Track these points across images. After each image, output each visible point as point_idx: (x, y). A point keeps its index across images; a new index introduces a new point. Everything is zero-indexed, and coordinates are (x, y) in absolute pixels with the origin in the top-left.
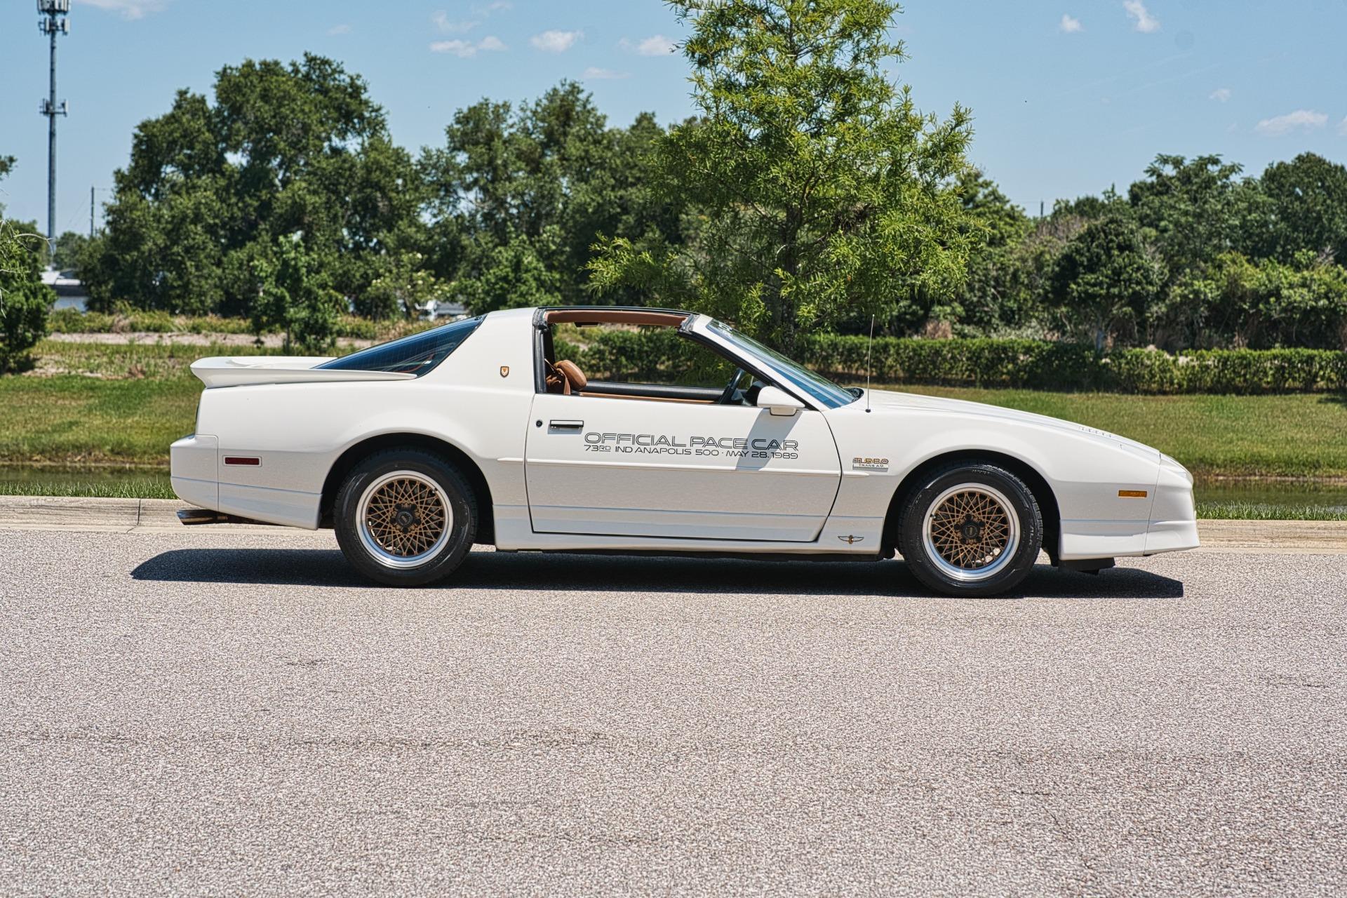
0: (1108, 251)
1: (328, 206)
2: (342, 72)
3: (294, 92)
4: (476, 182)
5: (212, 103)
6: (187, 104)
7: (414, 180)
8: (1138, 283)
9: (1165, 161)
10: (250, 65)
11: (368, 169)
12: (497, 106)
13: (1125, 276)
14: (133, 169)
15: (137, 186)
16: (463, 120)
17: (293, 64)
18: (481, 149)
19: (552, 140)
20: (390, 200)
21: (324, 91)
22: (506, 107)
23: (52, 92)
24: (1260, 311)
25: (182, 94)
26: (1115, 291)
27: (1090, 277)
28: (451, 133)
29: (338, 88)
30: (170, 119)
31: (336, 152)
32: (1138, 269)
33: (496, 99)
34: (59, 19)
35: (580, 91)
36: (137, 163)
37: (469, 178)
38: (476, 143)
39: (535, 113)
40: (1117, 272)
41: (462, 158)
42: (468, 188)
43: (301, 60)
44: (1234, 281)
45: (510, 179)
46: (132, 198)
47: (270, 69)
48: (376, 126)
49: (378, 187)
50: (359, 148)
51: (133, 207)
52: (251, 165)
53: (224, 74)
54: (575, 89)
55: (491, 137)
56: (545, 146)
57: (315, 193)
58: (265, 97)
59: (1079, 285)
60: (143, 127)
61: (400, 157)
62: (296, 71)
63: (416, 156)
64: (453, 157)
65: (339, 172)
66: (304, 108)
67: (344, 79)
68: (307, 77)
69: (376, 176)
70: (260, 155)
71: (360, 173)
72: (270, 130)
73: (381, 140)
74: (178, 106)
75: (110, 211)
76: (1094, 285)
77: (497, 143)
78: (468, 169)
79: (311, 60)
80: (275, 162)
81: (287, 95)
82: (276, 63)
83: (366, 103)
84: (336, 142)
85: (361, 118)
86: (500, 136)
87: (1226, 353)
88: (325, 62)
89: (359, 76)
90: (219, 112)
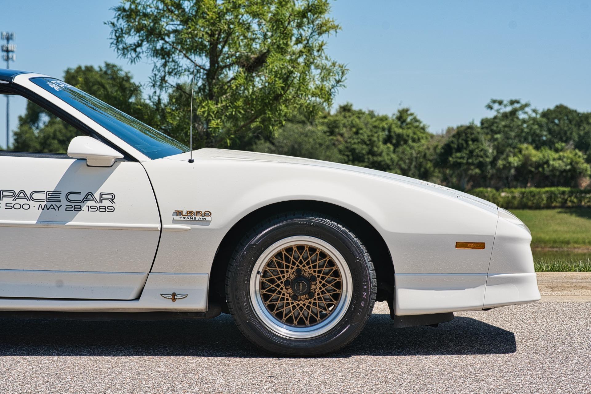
0: (467, 142)
2: (121, 70)
8: (482, 157)
9: (494, 102)
10: (80, 68)
13: (475, 154)
14: (26, 115)
15: (28, 123)
17: (100, 67)
21: (113, 79)
24: (539, 172)
26: (470, 161)
27: (459, 155)
29: (120, 77)
32: (481, 150)
34: (10, 55)
36: (28, 112)
40: (471, 152)
43: (103, 65)
44: (527, 158)
46: (25, 128)
47: (89, 69)
48: (138, 93)
51: (26, 132)
53: (68, 72)
59: (453, 158)
62: (101, 70)
67: (123, 74)
68: (106, 73)
73: (140, 100)
75: (16, 134)
76: (460, 158)
79: (108, 65)
82: (92, 67)
87: (523, 190)
88: (114, 66)
89: (129, 72)
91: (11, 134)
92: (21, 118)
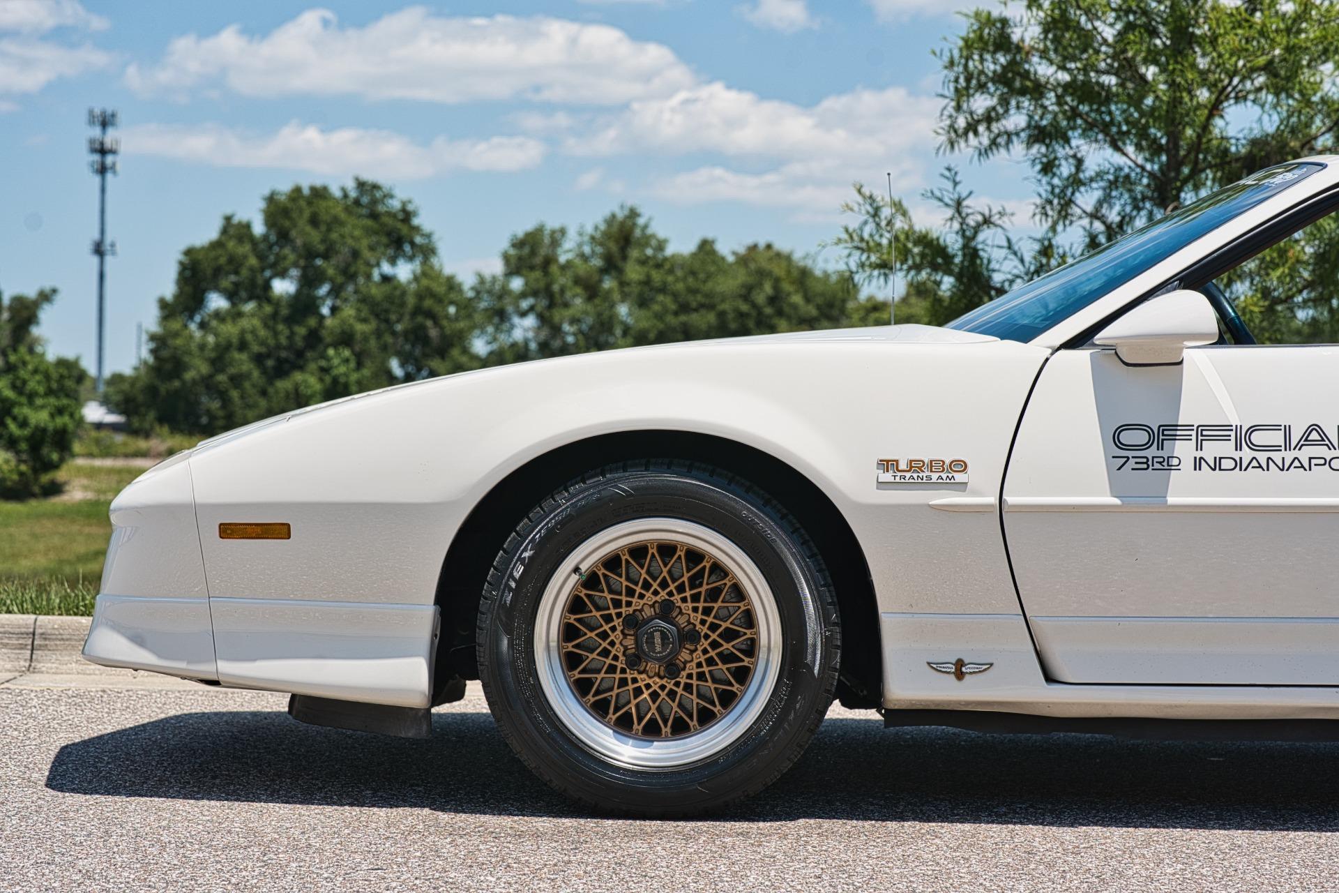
1: (378, 334)
2: (391, 197)
3: (343, 216)
4: (532, 309)
5: (259, 229)
6: (234, 230)
7: (467, 307)
10: (298, 190)
11: (420, 296)
12: (553, 232)
14: (177, 297)
15: (180, 314)
16: (519, 244)
17: (343, 190)
18: (537, 274)
19: (612, 265)
20: (442, 328)
21: (374, 216)
22: (563, 231)
23: (102, 232)
25: (228, 219)
28: (506, 258)
29: (389, 214)
30: (216, 245)
31: (386, 279)
33: (552, 224)
34: (110, 159)
35: (638, 215)
37: (525, 304)
38: (532, 268)
39: (593, 238)
41: (517, 284)
42: (523, 314)
43: (351, 185)
45: (566, 305)
46: (175, 325)
47: (319, 193)
48: (427, 251)
49: (430, 315)
50: (411, 276)
51: (176, 335)
52: (299, 292)
53: (271, 199)
54: (633, 214)
55: (549, 261)
56: (604, 271)
57: (364, 321)
58: (314, 221)
60: (189, 252)
61: (452, 285)
62: (346, 196)
63: (467, 281)
64: (508, 282)
65: (389, 298)
66: (354, 232)
67: (395, 204)
68: (357, 202)
69: (428, 303)
70: (309, 280)
71: (411, 301)
72: (318, 256)
73: (432, 268)
74: (224, 232)
75: (153, 338)
77: (554, 269)
78: (523, 295)
79: (361, 185)
80: (324, 290)
81: (336, 221)
82: (325, 189)
83: (417, 229)
84: (386, 268)
85: (413, 244)
86: (556, 260)
88: (375, 187)
89: (410, 202)
90: (265, 238)
91: (144, 337)
92: (163, 304)
